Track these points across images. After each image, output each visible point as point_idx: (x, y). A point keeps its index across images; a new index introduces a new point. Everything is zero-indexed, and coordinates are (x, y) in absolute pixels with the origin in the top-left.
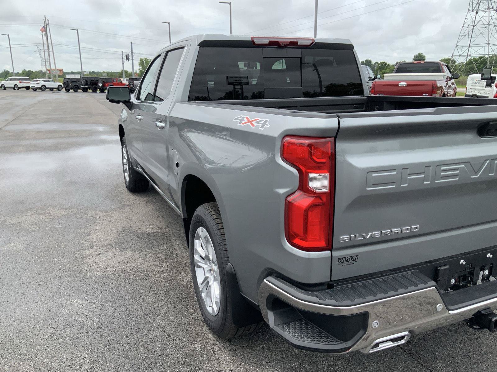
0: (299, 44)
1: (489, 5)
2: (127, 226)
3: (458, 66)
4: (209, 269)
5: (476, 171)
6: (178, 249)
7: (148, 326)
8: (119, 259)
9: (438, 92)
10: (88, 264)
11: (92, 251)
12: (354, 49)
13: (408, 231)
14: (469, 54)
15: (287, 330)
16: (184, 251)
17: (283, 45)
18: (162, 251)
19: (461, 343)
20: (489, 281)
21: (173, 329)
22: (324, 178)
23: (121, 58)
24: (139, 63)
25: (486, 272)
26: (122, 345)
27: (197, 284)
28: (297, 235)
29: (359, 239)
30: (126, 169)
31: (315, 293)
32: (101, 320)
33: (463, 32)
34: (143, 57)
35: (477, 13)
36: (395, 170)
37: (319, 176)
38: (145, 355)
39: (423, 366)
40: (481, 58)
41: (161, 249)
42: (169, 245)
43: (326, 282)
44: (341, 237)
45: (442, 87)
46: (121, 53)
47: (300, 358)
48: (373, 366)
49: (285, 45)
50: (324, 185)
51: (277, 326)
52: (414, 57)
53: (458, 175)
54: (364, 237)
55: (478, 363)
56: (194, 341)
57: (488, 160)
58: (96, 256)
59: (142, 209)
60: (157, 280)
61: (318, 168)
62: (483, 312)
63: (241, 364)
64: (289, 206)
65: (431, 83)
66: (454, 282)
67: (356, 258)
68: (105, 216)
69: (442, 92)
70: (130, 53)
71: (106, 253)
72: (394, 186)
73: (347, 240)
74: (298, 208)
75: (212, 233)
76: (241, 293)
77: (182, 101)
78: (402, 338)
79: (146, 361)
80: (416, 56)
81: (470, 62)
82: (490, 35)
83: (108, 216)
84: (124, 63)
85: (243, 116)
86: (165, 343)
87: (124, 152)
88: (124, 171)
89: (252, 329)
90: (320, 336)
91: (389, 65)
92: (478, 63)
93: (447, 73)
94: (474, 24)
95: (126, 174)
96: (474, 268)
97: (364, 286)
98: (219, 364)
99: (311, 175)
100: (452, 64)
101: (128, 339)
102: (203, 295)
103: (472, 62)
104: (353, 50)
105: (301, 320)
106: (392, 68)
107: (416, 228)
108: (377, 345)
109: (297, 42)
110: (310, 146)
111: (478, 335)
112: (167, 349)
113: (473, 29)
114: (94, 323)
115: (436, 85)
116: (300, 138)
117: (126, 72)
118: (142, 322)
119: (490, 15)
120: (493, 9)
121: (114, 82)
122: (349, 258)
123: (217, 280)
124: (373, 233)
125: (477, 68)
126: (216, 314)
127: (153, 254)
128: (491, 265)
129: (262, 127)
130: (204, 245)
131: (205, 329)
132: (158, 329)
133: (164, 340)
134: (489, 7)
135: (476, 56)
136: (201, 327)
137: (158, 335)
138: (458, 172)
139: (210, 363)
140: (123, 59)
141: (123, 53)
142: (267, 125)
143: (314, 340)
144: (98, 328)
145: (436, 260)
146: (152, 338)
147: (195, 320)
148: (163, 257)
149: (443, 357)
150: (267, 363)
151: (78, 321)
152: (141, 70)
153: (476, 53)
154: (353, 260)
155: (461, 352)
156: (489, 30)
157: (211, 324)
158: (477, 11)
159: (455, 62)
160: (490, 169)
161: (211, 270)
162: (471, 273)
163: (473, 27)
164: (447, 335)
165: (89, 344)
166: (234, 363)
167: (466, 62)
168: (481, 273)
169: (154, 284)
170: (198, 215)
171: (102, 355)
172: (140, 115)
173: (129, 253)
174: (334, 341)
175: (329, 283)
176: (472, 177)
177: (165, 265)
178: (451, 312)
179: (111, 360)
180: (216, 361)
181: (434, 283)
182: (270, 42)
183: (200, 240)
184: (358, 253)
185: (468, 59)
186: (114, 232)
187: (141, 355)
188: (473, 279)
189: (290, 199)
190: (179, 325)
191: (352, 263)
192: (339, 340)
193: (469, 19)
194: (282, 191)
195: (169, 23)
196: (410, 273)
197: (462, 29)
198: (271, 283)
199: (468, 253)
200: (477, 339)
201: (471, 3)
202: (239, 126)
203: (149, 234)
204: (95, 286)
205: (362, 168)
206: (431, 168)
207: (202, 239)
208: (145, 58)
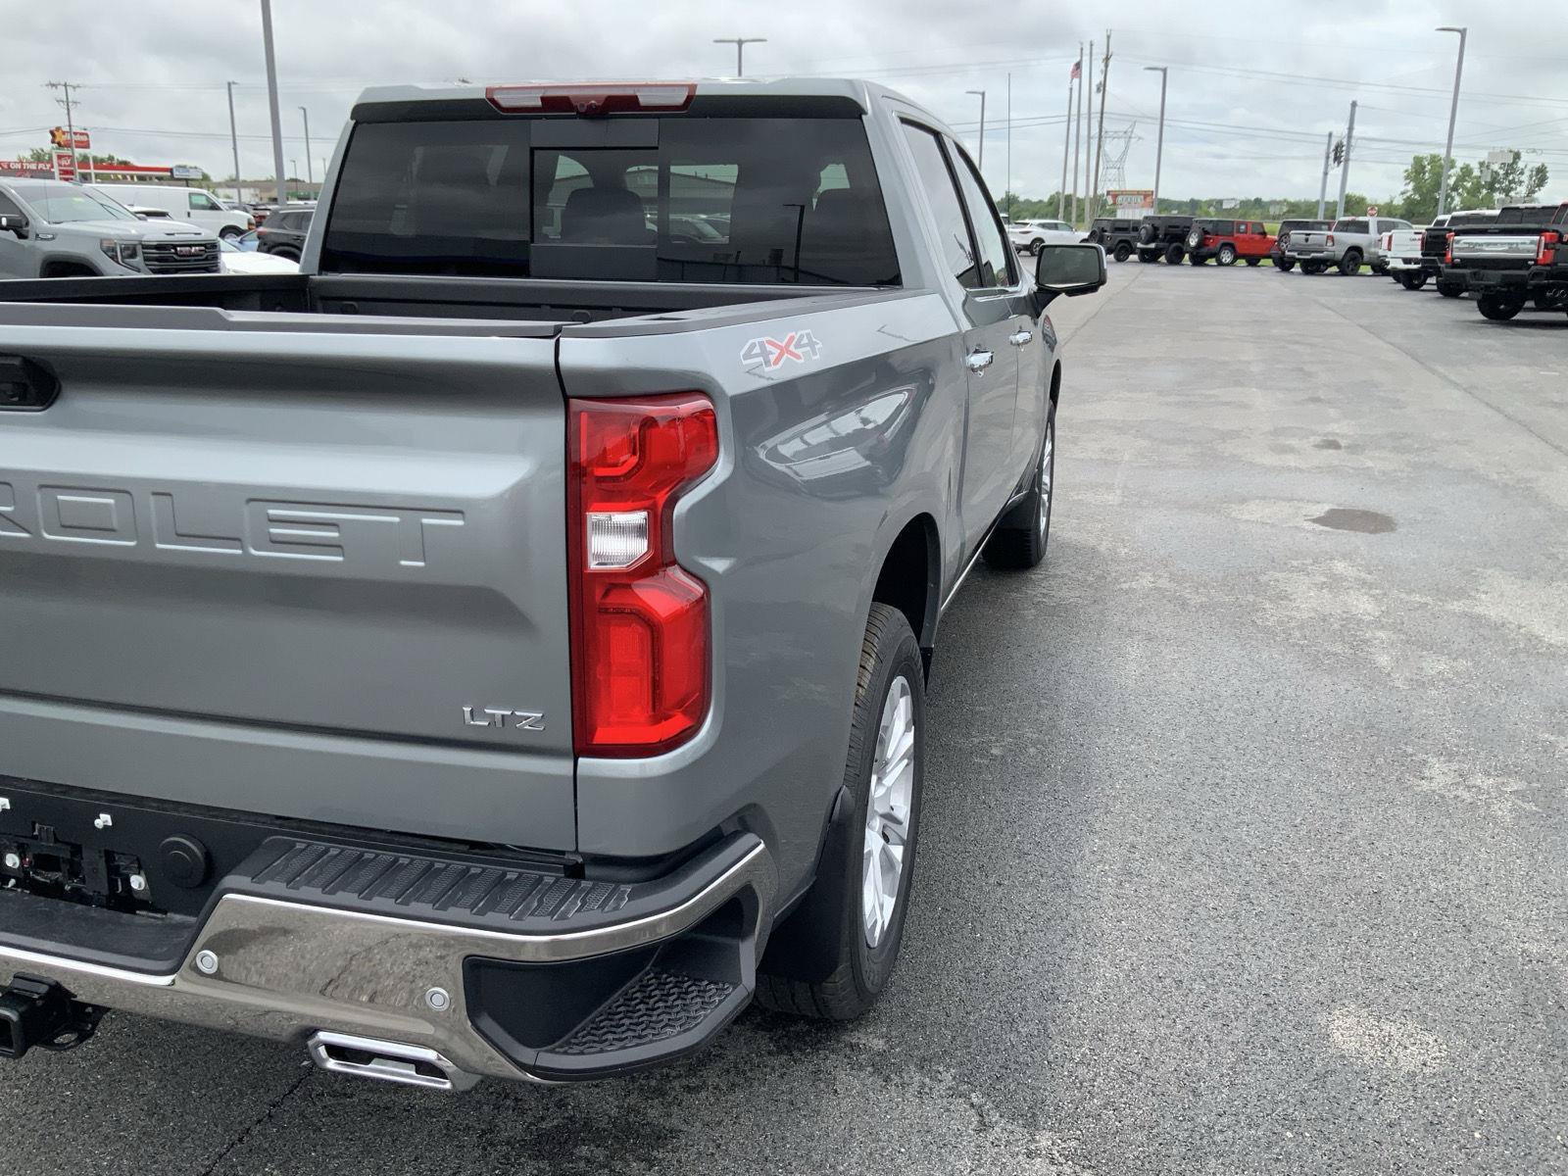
0: (643, 103)
25: (139, 882)
49: (589, 107)
96: (76, 845)
109: (636, 98)
121: (1238, 231)
140: (1328, 157)
162: (72, 860)
182: (544, 100)
208: (1431, 155)
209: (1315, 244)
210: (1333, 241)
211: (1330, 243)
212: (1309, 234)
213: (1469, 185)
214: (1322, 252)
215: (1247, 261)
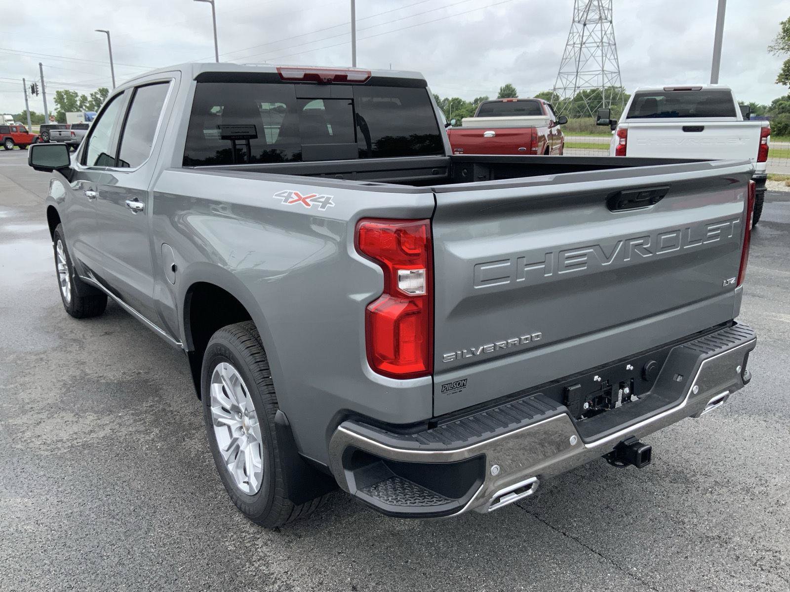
0: (348, 78)
1: (600, 13)
2: (78, 373)
3: (562, 104)
4: (239, 425)
5: (608, 255)
6: (173, 404)
7: (144, 525)
8: (75, 428)
9: (540, 144)
10: (23, 440)
11: (25, 419)
12: (427, 86)
13: (527, 342)
14: (577, 85)
15: (376, 494)
16: (183, 405)
17: (326, 81)
18: (148, 408)
19: (599, 492)
20: (631, 401)
21: (187, 524)
22: (419, 275)
23: (23, 90)
24: (55, 98)
25: (627, 390)
26: (105, 558)
27: (219, 452)
28: (384, 358)
29: (467, 356)
30: (64, 280)
31: (414, 436)
32: (63, 525)
33: (567, 52)
34: (62, 89)
35: (585, 25)
36: (508, 260)
37: (411, 273)
38: (147, 569)
39: (553, 528)
40: (593, 91)
41: (144, 405)
42: (156, 399)
43: (425, 420)
44: (445, 356)
45: (544, 136)
46: (22, 82)
47: (386, 541)
48: (487, 536)
49: (328, 80)
50: (419, 285)
51: (361, 490)
52: (500, 91)
53: (586, 263)
54: (473, 353)
55: (622, 516)
56: (223, 537)
57: (621, 241)
58: (35, 427)
59: (100, 345)
60: (146, 454)
61: (410, 262)
62: (626, 443)
63: (300, 560)
64: (371, 318)
65: (529, 131)
66: (587, 407)
67: (465, 383)
68: (37, 361)
69: (544, 145)
70: (38, 82)
71: (50, 420)
72: (509, 282)
73: (452, 360)
74: (385, 319)
75: (246, 369)
76: (299, 452)
77: (173, 167)
78: (528, 487)
79: (151, 577)
80: (503, 88)
81: (579, 98)
82: (604, 58)
83: (41, 359)
84: (28, 99)
85: (289, 191)
86: (177, 547)
87: (60, 251)
88: (61, 284)
89: (313, 508)
90: (423, 496)
91: (464, 103)
92: (590, 99)
93: (550, 116)
94: (582, 41)
95: (64, 289)
96: (611, 385)
97: (477, 420)
98: (267, 565)
99: (401, 272)
100: (555, 101)
101: (114, 548)
102: (231, 467)
103: (582, 98)
104: (427, 88)
105: (393, 478)
106: (470, 108)
107: (538, 336)
108: (498, 500)
109: (346, 76)
110: (398, 231)
111: (620, 479)
112: (182, 554)
113: (581, 48)
114: (51, 531)
115: (536, 134)
116: (383, 222)
117: (33, 114)
118: (132, 519)
119: (603, 29)
120: (606, 19)
121: (13, 131)
122: (456, 384)
123: (255, 440)
124: (485, 347)
125: (589, 106)
126: (257, 492)
127: (133, 414)
128: (632, 381)
129: (323, 207)
130: (230, 389)
131: (238, 518)
132: (162, 527)
133: (175, 543)
134: (601, 17)
135: (586, 88)
136: (231, 516)
137: (163, 535)
138: (586, 258)
139: (253, 565)
140: (25, 92)
141: (26, 82)
142: (331, 204)
143: (415, 503)
144: (60, 537)
145: (563, 378)
146: (155, 542)
147: (219, 508)
148: (149, 418)
149: (578, 513)
150: (339, 553)
151: (23, 531)
152: (59, 110)
153: (587, 85)
154: (461, 386)
155: (600, 504)
156: (602, 51)
157: (247, 508)
158: (585, 22)
159: (558, 97)
160: (624, 253)
161: (241, 428)
162: (609, 393)
163: (581, 46)
164: (579, 484)
165: (49, 563)
166: (289, 561)
167: (574, 98)
168: (621, 391)
169: (143, 460)
170: (216, 345)
171: (75, 577)
172: (92, 190)
173: (91, 417)
174: (442, 500)
175: (431, 421)
176: (603, 264)
177: (156, 431)
178: (589, 446)
179: (92, 583)
180: (261, 562)
181: (564, 408)
182: (306, 75)
183: (221, 383)
184: (466, 376)
185: (576, 93)
186: (59, 385)
187: (140, 569)
188: (611, 401)
189: (372, 307)
190: (195, 518)
191: (460, 390)
192: (448, 498)
193: (575, 34)
194: (360, 297)
195: (108, 33)
196: (533, 398)
197: (566, 49)
198: (348, 430)
199: (604, 366)
200: (619, 485)
201: (576, 11)
202: (285, 206)
203: (120, 384)
204: (42, 473)
205: (466, 260)
206: (552, 255)
207: (224, 380)
208: (65, 91)
209: (64, 137)
210: (74, 134)
211: (73, 136)
212: (61, 132)
213: (88, 105)
214: (70, 140)
215: (20, 147)
